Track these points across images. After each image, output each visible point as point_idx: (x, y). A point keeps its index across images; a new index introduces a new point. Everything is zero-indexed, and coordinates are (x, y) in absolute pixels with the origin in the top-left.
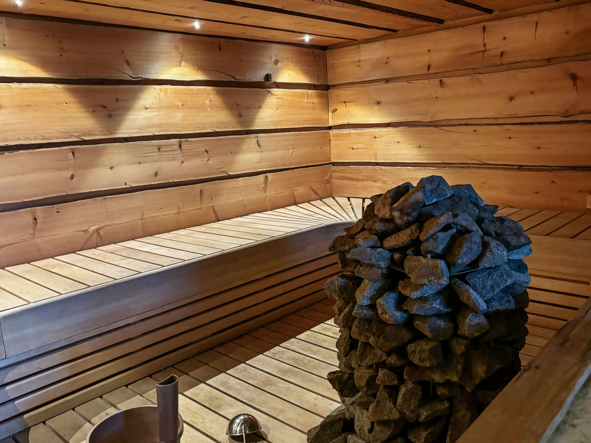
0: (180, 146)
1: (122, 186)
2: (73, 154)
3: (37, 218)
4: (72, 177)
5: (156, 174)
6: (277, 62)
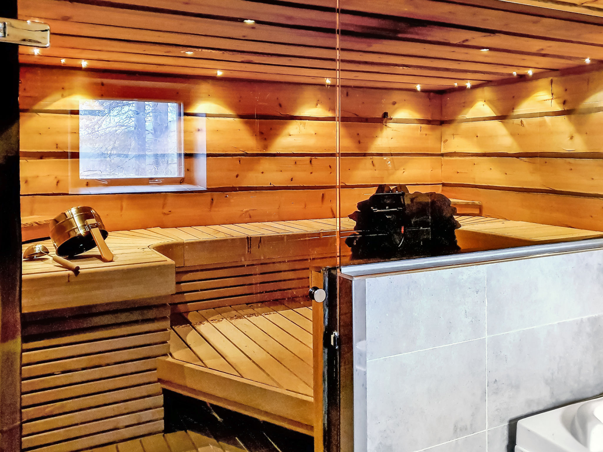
0: (311, 162)
1: (268, 185)
2: (240, 161)
3: (213, 199)
4: (237, 176)
5: (292, 180)
6: (394, 103)
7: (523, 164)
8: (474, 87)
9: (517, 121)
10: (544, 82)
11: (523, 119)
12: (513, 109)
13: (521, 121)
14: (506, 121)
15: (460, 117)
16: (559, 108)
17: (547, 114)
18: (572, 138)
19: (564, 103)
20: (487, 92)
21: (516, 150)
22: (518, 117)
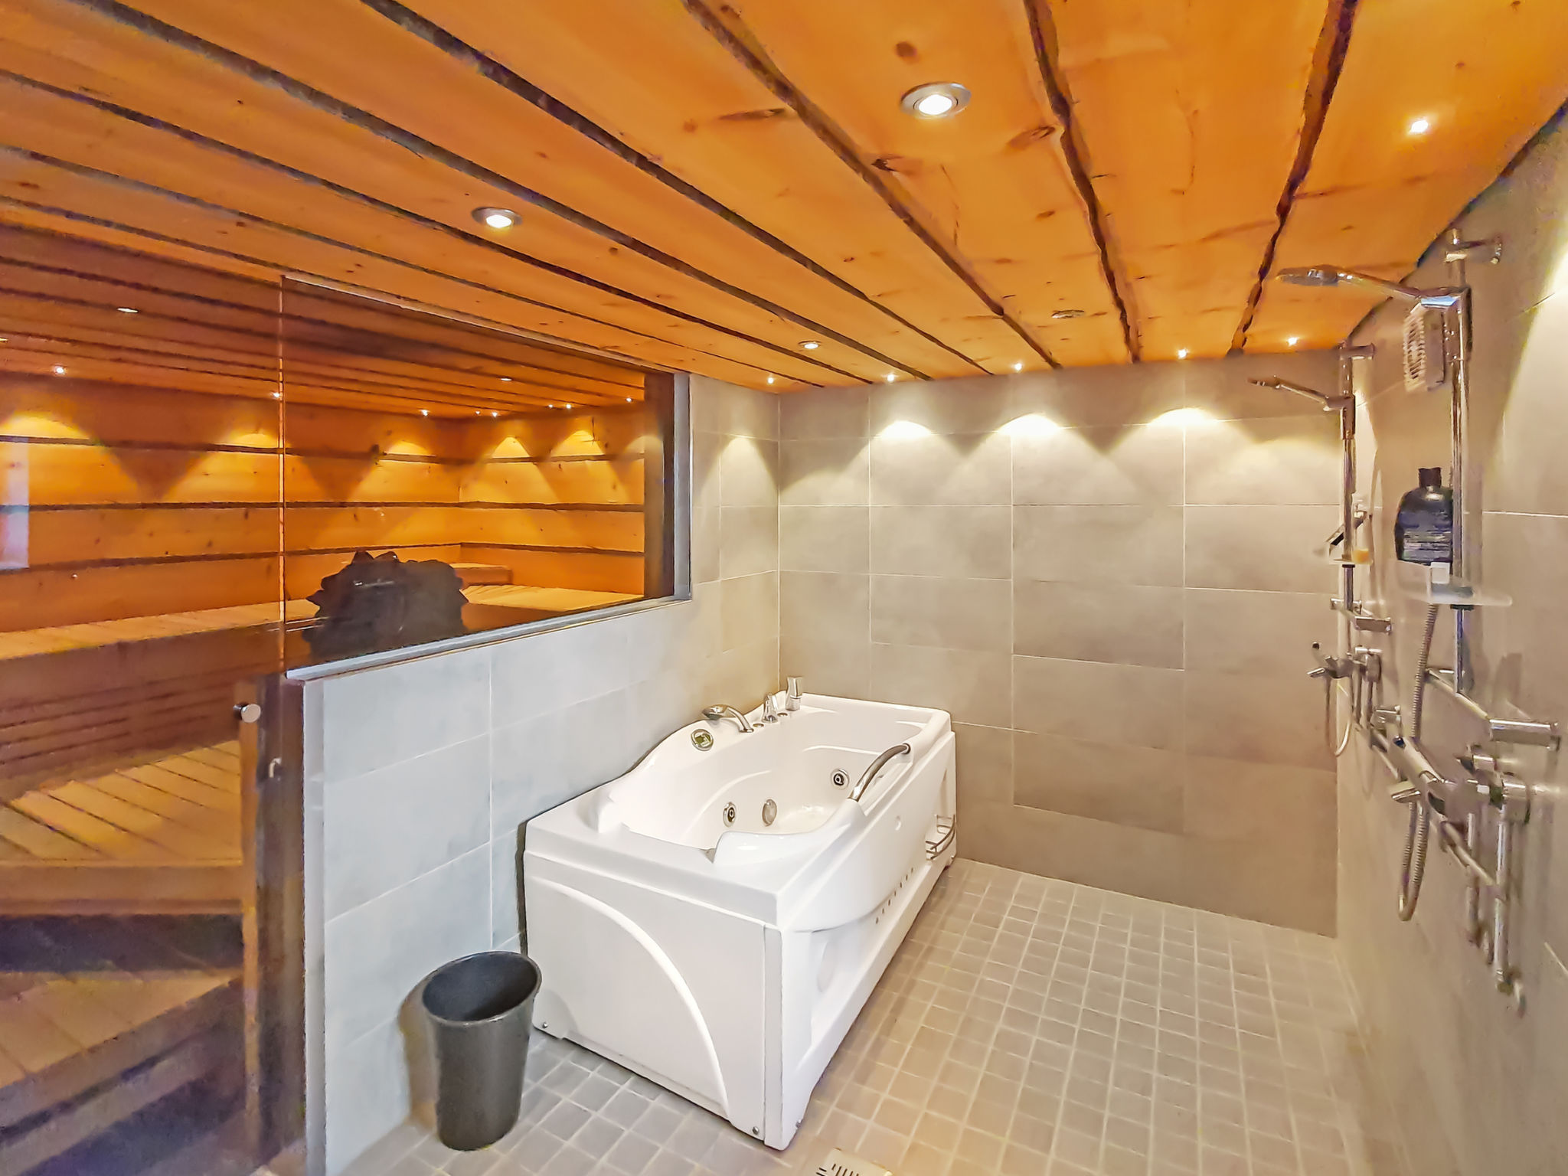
1: (162, 554)
2: (103, 517)
3: (44, 583)
4: (97, 541)
6: (389, 433)
7: (561, 518)
8: (501, 418)
9: (555, 464)
10: (585, 420)
11: (563, 464)
12: (550, 450)
13: (560, 465)
14: (542, 464)
15: (486, 455)
16: (600, 453)
17: (588, 458)
18: (614, 487)
19: (606, 446)
20: (518, 426)
21: (552, 499)
22: (556, 459)
